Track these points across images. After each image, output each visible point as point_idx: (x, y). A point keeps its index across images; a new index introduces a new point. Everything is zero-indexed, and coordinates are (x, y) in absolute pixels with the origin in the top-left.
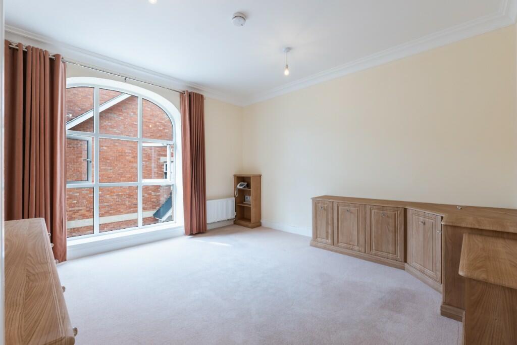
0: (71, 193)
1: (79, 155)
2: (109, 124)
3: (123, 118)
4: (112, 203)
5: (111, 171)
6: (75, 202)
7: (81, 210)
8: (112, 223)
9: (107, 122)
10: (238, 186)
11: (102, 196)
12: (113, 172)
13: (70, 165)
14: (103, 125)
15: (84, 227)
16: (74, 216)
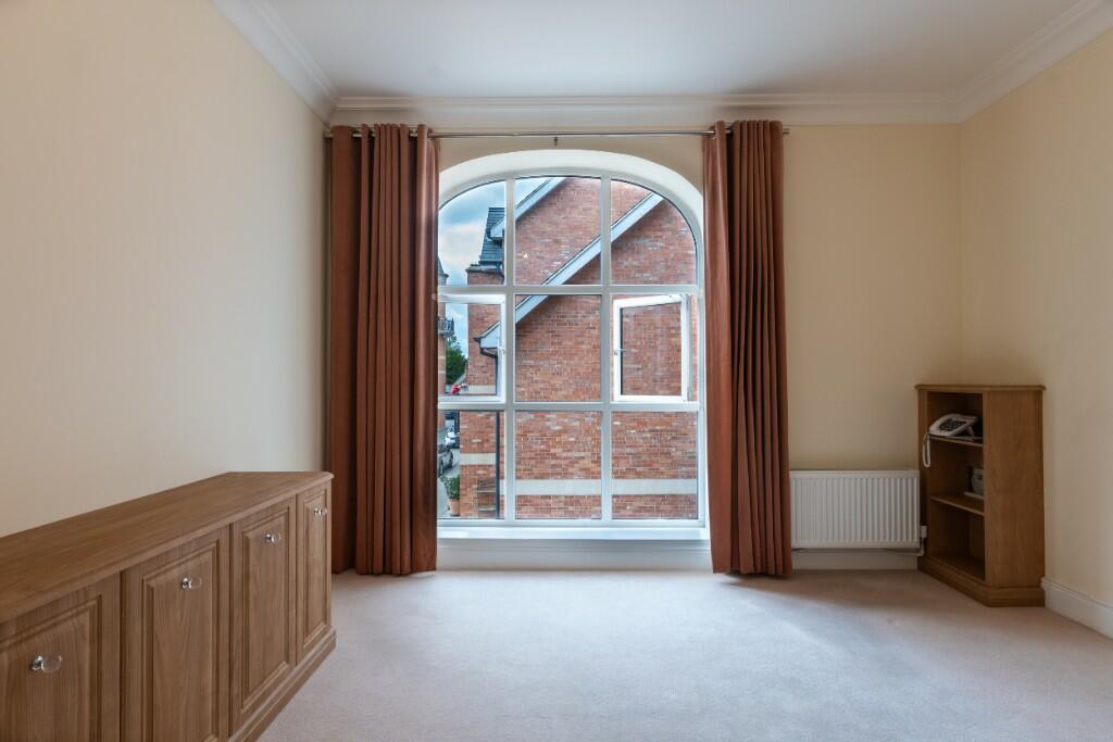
0: (566, 420)
1: (580, 339)
2: (635, 263)
3: (662, 244)
4: (641, 449)
5: (640, 373)
6: (573, 439)
7: (583, 458)
8: (641, 496)
9: (630, 259)
10: (934, 429)
11: (621, 431)
12: (643, 377)
13: (565, 362)
14: (623, 267)
15: (589, 497)
16: (571, 470)
